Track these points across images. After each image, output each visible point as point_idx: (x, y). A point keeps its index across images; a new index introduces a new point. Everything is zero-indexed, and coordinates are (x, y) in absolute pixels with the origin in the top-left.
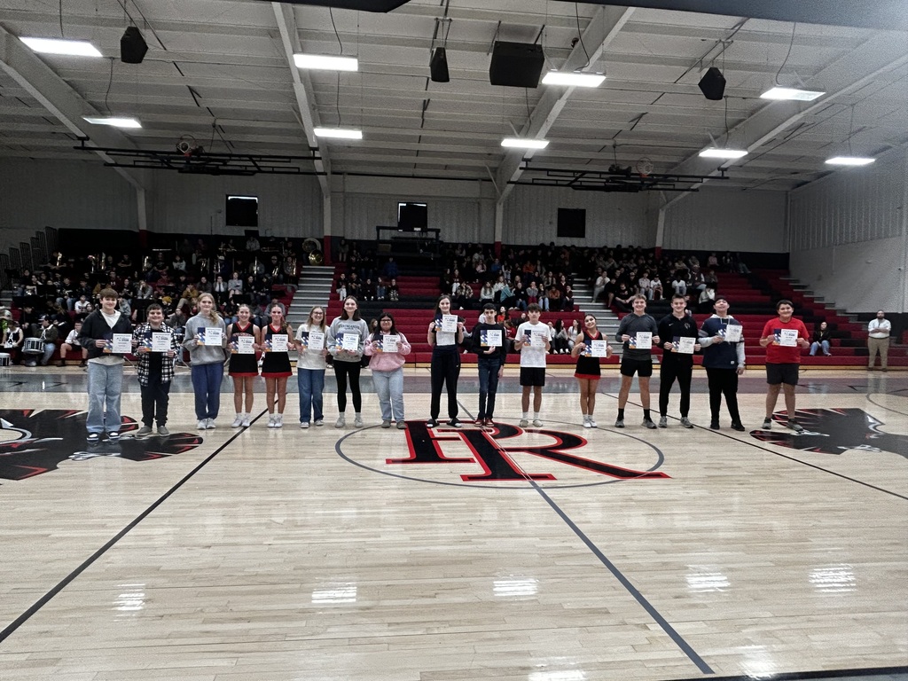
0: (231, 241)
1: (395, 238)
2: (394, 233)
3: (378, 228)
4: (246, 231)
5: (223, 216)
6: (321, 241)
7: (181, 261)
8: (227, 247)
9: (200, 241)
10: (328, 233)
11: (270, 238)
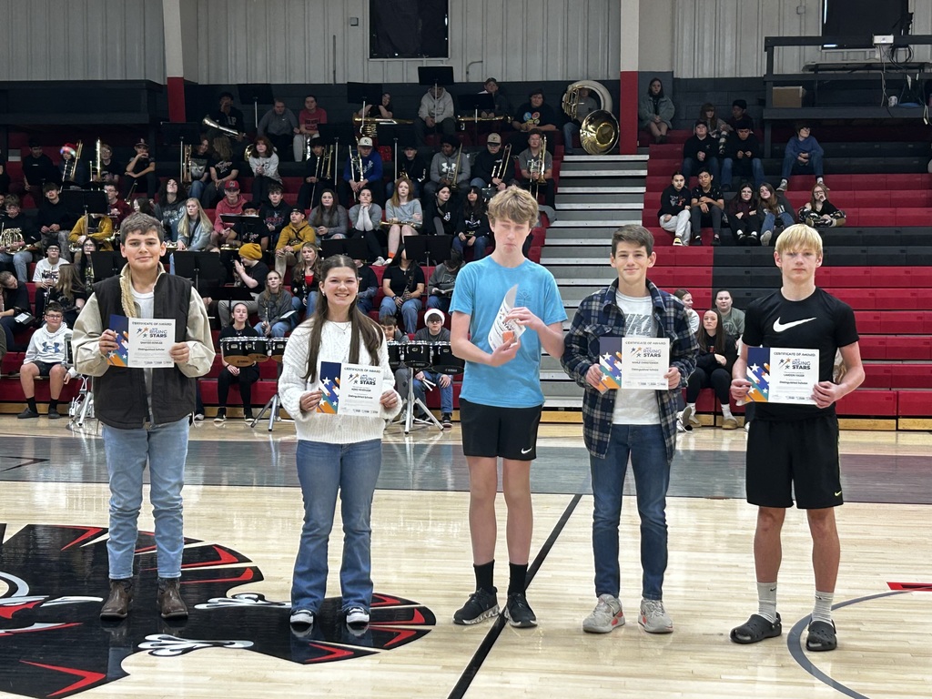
0: (386, 99)
1: (816, 68)
2: (813, 55)
3: (771, 44)
4: (421, 70)
5: (362, 35)
6: (613, 86)
7: (268, 155)
8: (375, 113)
9: (310, 102)
10: (630, 63)
11: (481, 86)
